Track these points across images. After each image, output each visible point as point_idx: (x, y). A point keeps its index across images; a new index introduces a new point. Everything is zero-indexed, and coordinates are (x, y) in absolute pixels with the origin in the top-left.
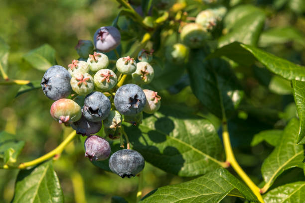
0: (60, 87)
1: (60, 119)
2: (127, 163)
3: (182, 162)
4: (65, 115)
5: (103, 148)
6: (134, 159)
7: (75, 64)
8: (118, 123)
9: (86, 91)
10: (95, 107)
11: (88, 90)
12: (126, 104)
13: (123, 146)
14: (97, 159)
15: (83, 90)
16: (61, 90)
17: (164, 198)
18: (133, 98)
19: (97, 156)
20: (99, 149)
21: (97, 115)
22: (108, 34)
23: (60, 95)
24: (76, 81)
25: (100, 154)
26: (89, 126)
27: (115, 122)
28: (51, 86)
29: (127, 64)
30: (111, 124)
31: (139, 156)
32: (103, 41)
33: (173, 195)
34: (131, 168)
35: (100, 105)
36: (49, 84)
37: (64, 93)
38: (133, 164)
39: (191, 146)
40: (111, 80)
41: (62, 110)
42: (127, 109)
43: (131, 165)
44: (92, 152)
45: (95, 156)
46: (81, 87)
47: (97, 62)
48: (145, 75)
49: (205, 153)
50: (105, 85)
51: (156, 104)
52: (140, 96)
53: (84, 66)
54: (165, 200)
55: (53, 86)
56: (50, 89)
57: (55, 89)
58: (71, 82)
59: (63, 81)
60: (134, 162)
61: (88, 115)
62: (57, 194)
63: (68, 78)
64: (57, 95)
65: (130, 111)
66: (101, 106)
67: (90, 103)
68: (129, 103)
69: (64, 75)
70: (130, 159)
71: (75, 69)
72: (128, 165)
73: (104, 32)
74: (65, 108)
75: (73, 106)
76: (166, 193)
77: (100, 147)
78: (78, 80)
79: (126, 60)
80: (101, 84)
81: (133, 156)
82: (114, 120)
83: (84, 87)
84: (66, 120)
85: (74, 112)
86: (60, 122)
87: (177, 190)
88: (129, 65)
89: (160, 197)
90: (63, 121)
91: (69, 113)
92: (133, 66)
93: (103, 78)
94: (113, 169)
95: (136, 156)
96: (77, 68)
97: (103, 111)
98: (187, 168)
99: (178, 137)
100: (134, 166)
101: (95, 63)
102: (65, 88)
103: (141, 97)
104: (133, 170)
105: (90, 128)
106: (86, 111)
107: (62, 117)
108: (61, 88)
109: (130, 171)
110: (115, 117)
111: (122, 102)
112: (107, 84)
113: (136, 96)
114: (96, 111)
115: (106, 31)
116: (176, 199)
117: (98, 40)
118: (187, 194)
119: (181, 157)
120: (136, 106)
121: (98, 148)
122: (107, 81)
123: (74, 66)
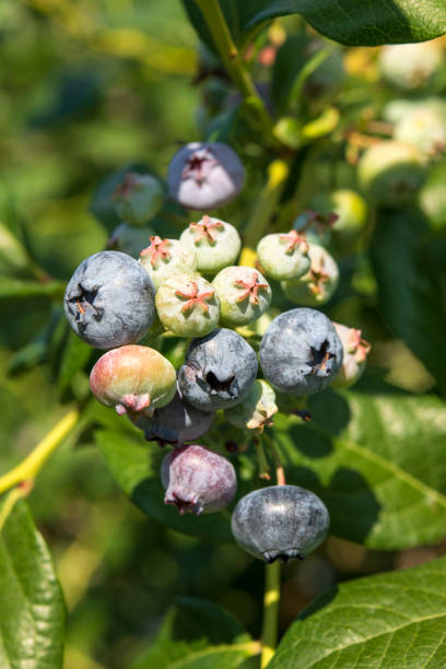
0: (129, 313)
1: (119, 403)
2: (291, 523)
3: (373, 510)
4: (138, 393)
5: (221, 481)
6: (311, 514)
7: (164, 250)
8: (269, 414)
9: (201, 327)
10: (222, 373)
11: (207, 325)
12: (299, 364)
13: (266, 475)
14: (201, 509)
15: (195, 324)
16: (130, 323)
17: (367, 614)
18: (318, 348)
19: (203, 502)
20: (213, 483)
21: (225, 394)
22: (214, 166)
23: (125, 336)
24: (177, 300)
25: (213, 497)
26: (188, 420)
27: (264, 413)
28: (102, 309)
29: (291, 253)
30: (251, 417)
31: (320, 505)
32: (200, 182)
33: (390, 606)
34: (301, 538)
35: (235, 367)
36: (97, 303)
37: (138, 329)
38: (309, 528)
39: (392, 467)
40: (261, 298)
41: (131, 379)
42: (300, 377)
43: (302, 529)
44: (189, 490)
45: (198, 503)
46: (192, 317)
47: (212, 243)
48: (320, 283)
49: (428, 483)
50: (244, 311)
51: (359, 364)
52: (332, 343)
53: (186, 256)
54: (370, 621)
55: (108, 311)
56: (98, 318)
57: (115, 319)
58: (158, 301)
59: (137, 296)
60: (310, 523)
61: (197, 393)
62: (48, 595)
63: (148, 290)
64: (117, 335)
65: (306, 383)
66: (239, 368)
67: (210, 360)
68: (309, 364)
69: (138, 279)
70: (303, 514)
71: (161, 264)
72: (296, 530)
73: (204, 160)
74: (141, 374)
75: (162, 368)
76: (369, 602)
77: (215, 478)
78: (182, 297)
79: (290, 244)
80: (236, 307)
81: (308, 504)
82: (259, 406)
83: (197, 317)
84: (139, 407)
85: (164, 384)
86: (120, 409)
87: (397, 592)
88: (297, 256)
89: (356, 614)
90: (130, 409)
91: (151, 387)
92: (306, 260)
93: (243, 293)
94: (249, 539)
95: (315, 506)
96: (167, 262)
97: (241, 382)
98: (388, 527)
99: (362, 442)
100: (309, 534)
101: (209, 248)
102: (141, 318)
103: (336, 347)
104: (306, 543)
105: (190, 427)
106: (193, 382)
107: (130, 398)
108: (130, 317)
109: (298, 545)
110: (262, 398)
111: (288, 360)
112: (249, 309)
113: (325, 344)
114: (226, 385)
115: (210, 156)
116: (403, 618)
117: (188, 178)
118: (429, 606)
119: (371, 496)
120: (323, 370)
121: (209, 483)
122: (252, 300)
123: (159, 256)
